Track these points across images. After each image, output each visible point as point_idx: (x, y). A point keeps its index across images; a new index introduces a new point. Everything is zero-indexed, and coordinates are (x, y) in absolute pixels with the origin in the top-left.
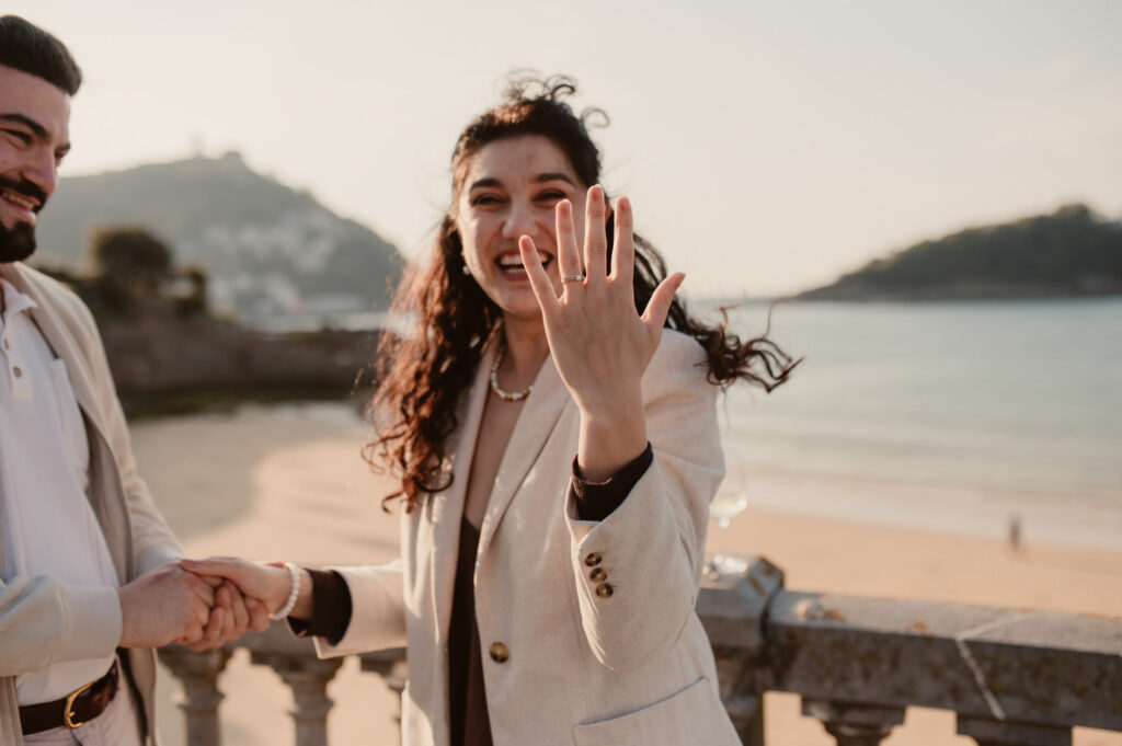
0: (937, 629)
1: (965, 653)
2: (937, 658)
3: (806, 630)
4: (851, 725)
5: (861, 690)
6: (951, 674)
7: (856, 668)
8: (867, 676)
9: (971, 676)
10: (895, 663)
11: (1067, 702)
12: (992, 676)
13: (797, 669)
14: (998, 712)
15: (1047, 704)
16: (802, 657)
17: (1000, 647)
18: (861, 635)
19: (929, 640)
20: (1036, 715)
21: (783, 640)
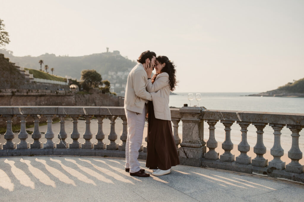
0: (219, 111)
1: (221, 113)
2: (218, 114)
3: (205, 112)
4: (210, 122)
5: (211, 118)
6: (220, 116)
7: (210, 116)
8: (211, 116)
9: (222, 116)
10: (214, 115)
11: (231, 118)
12: (224, 116)
13: (204, 116)
14: (224, 120)
15: (229, 118)
16: (205, 115)
17: (224, 112)
18: (211, 112)
19: (218, 112)
20: (228, 120)
21: (203, 113)
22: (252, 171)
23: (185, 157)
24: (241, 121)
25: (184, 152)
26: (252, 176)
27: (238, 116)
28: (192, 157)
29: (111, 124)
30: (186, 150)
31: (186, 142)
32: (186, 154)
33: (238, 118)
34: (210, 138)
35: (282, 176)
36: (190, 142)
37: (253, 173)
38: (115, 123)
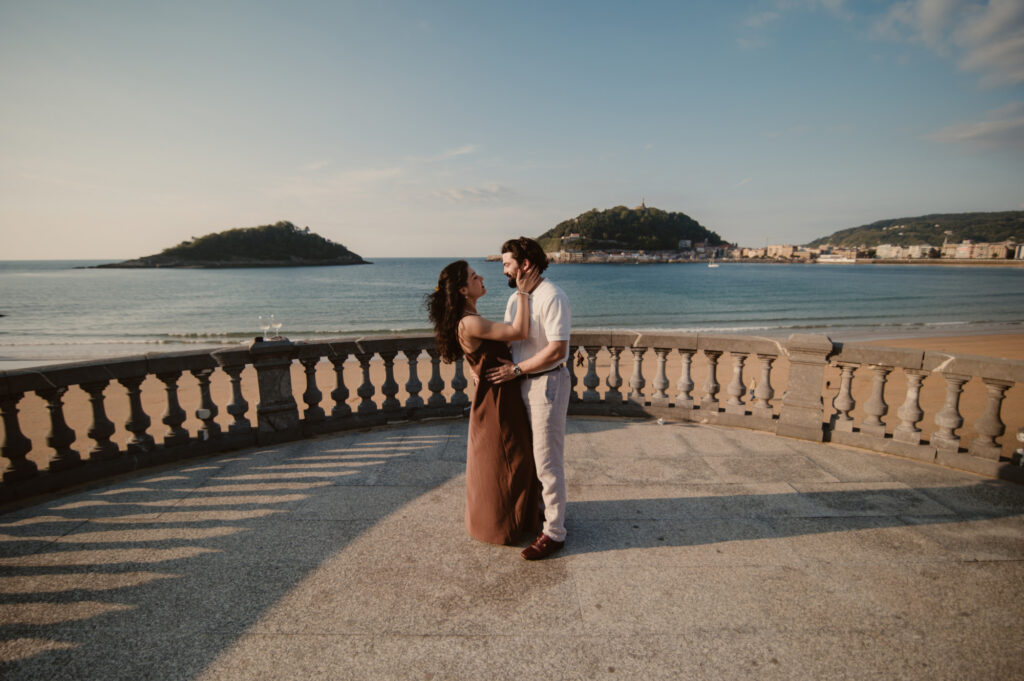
2: (325, 347)
9: (330, 350)
10: (318, 350)
11: (347, 351)
12: (334, 349)
14: (334, 354)
15: (344, 352)
17: (336, 344)
19: (325, 344)
22: (387, 420)
23: (272, 430)
24: (363, 352)
25: (269, 422)
26: (390, 427)
27: (359, 347)
28: (286, 426)
29: (48, 407)
30: (272, 419)
31: (270, 404)
32: (272, 425)
33: (358, 349)
34: (308, 387)
35: (427, 416)
36: (277, 402)
37: (389, 423)
38: (63, 403)
